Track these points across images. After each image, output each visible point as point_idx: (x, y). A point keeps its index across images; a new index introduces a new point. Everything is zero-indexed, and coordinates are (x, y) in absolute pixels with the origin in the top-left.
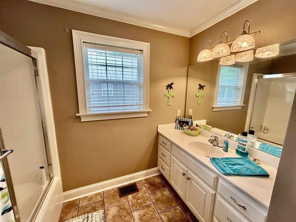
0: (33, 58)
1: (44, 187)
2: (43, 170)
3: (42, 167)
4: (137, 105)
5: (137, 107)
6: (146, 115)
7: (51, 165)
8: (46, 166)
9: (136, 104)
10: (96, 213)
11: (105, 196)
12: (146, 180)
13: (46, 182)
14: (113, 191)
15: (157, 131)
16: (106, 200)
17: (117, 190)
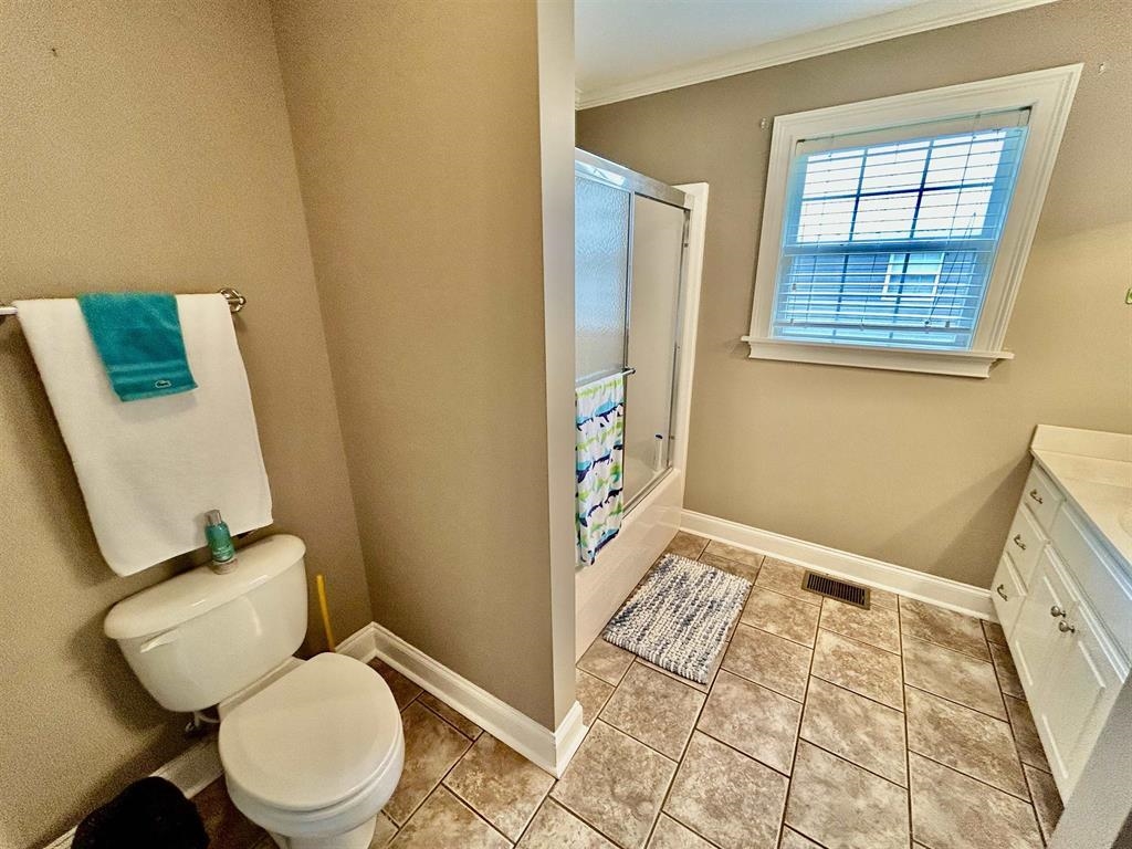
0: (685, 210)
1: (656, 474)
2: (661, 441)
3: (660, 437)
4: (947, 329)
5: (950, 338)
6: (983, 372)
7: (673, 438)
8: (665, 436)
9: (943, 326)
10: (733, 577)
11: (764, 564)
12: (916, 603)
13: (661, 470)
14: (791, 569)
15: (1030, 448)
16: (763, 572)
17: (803, 572)
